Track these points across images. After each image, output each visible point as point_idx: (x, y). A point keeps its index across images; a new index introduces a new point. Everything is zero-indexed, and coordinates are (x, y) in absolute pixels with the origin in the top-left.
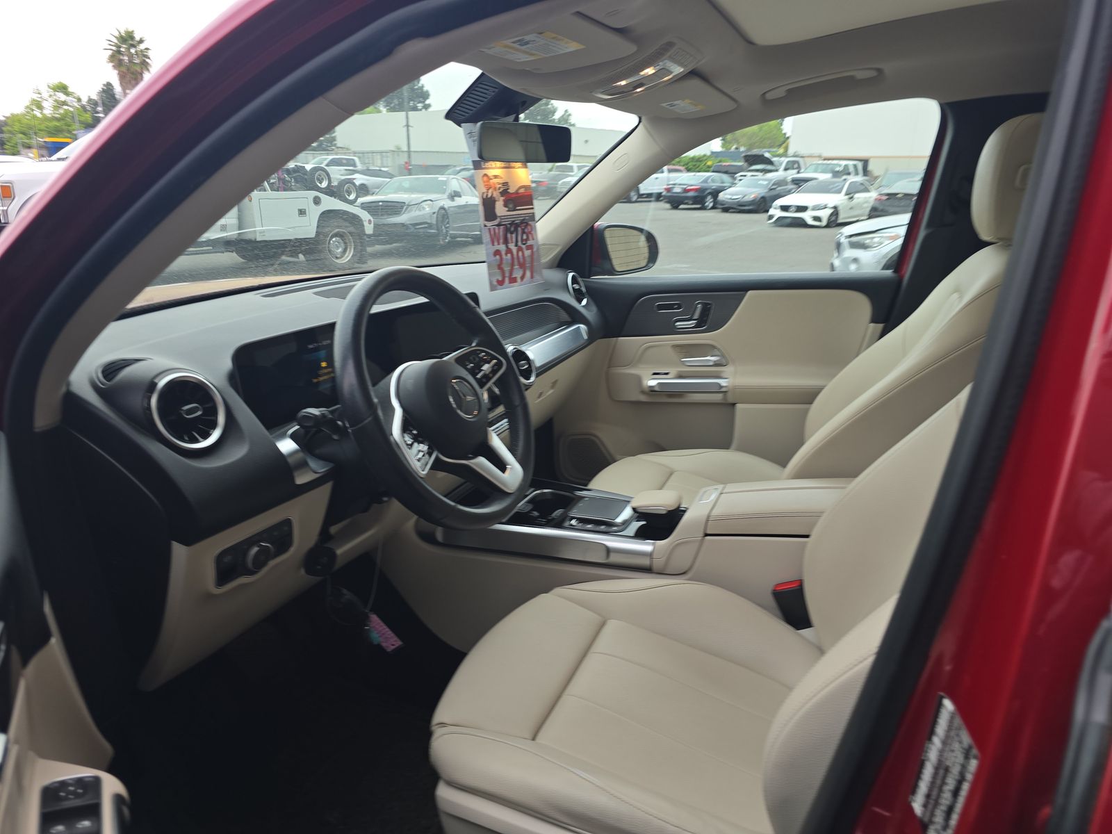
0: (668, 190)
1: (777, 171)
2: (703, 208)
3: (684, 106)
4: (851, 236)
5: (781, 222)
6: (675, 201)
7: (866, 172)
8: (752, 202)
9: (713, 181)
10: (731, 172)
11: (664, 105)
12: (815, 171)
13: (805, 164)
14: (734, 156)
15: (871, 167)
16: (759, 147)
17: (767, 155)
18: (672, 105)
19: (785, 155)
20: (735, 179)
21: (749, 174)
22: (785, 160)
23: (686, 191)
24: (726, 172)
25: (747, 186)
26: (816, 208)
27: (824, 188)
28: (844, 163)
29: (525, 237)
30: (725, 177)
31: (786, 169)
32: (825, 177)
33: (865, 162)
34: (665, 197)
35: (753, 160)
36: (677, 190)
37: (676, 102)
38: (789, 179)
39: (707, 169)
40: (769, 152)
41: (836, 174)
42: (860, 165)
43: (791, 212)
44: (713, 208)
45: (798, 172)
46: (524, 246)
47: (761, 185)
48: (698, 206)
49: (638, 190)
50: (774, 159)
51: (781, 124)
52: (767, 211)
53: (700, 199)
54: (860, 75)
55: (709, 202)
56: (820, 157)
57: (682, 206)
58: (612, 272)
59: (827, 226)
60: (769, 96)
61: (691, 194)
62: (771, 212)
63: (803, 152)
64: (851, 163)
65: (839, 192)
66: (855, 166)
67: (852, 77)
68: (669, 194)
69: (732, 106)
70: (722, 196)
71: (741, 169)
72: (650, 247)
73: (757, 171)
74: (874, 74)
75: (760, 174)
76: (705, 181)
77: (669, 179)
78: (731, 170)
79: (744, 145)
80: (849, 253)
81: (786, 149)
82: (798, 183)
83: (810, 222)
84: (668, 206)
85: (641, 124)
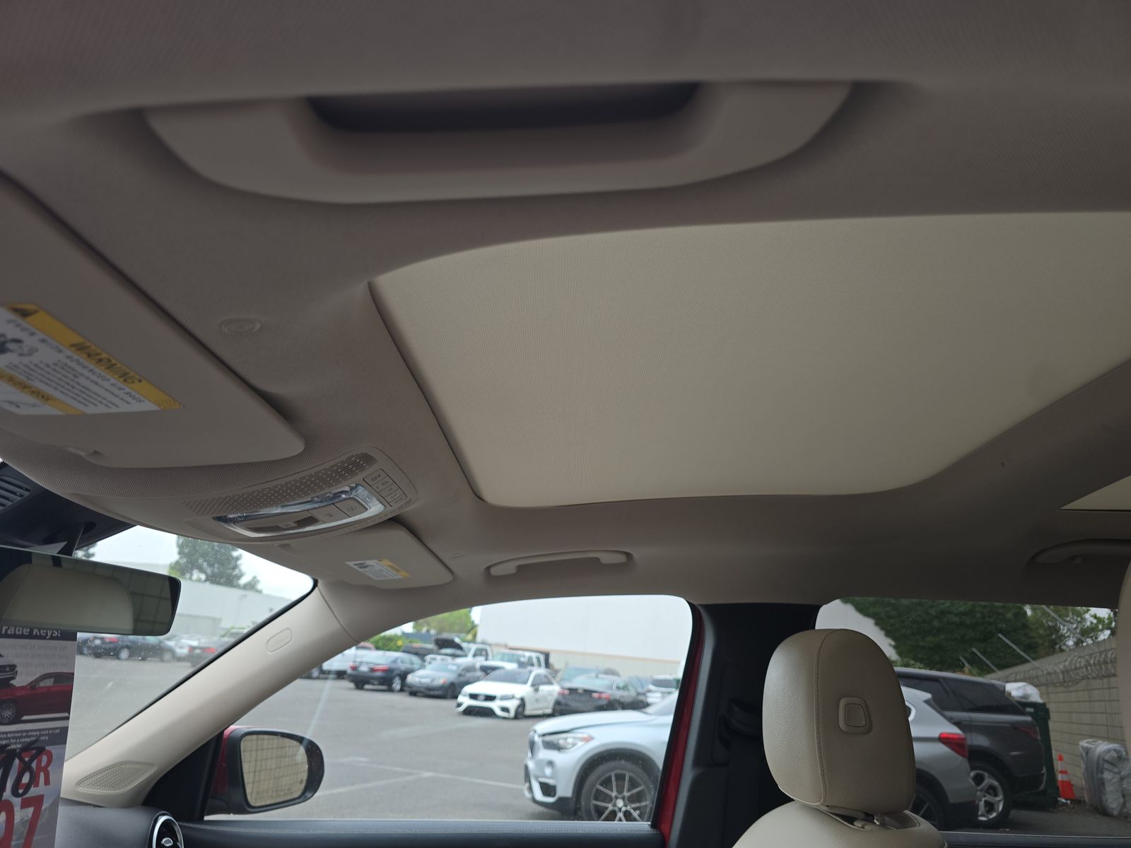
0: (354, 668)
1: (466, 656)
2: (390, 690)
3: (380, 569)
4: (544, 735)
5: (470, 712)
6: (360, 681)
7: (547, 665)
8: (441, 688)
9: (402, 662)
10: (421, 654)
11: (351, 564)
12: (502, 660)
13: (492, 652)
14: (425, 638)
15: (552, 660)
16: (449, 631)
17: (457, 640)
18: (363, 566)
19: (474, 641)
20: (424, 661)
21: (439, 657)
22: (473, 647)
23: (373, 670)
24: (416, 654)
25: (434, 671)
26: (504, 698)
27: (511, 678)
28: (527, 654)
29: (26, 779)
30: (415, 659)
31: (475, 655)
32: (510, 666)
33: (547, 656)
34: (350, 676)
35: (443, 644)
36: (364, 669)
37: (368, 562)
38: (478, 665)
39: (397, 649)
40: (458, 637)
41: (521, 665)
42: (542, 658)
43: (479, 700)
44: (402, 690)
45: (486, 660)
46: (17, 802)
47: (451, 671)
48: (384, 687)
49: (321, 667)
50: (464, 645)
51: (470, 612)
52: (456, 697)
53: (387, 680)
54: (606, 558)
55: (397, 685)
56: (506, 646)
57: (367, 687)
58: (243, 806)
59: (516, 717)
60: (494, 571)
61: (378, 674)
62: (461, 699)
63: (490, 640)
64: (534, 655)
65: (525, 682)
66: (538, 659)
67: (598, 559)
68: (354, 673)
69: (447, 578)
70: (411, 679)
71: (430, 652)
72: (310, 770)
73: (447, 655)
74: (622, 559)
75: (449, 659)
76: (395, 661)
77: (356, 656)
78: (421, 652)
79: (435, 628)
80: (544, 754)
81: (475, 636)
82: (487, 670)
83: (498, 712)
84: (352, 685)
85: (317, 589)
